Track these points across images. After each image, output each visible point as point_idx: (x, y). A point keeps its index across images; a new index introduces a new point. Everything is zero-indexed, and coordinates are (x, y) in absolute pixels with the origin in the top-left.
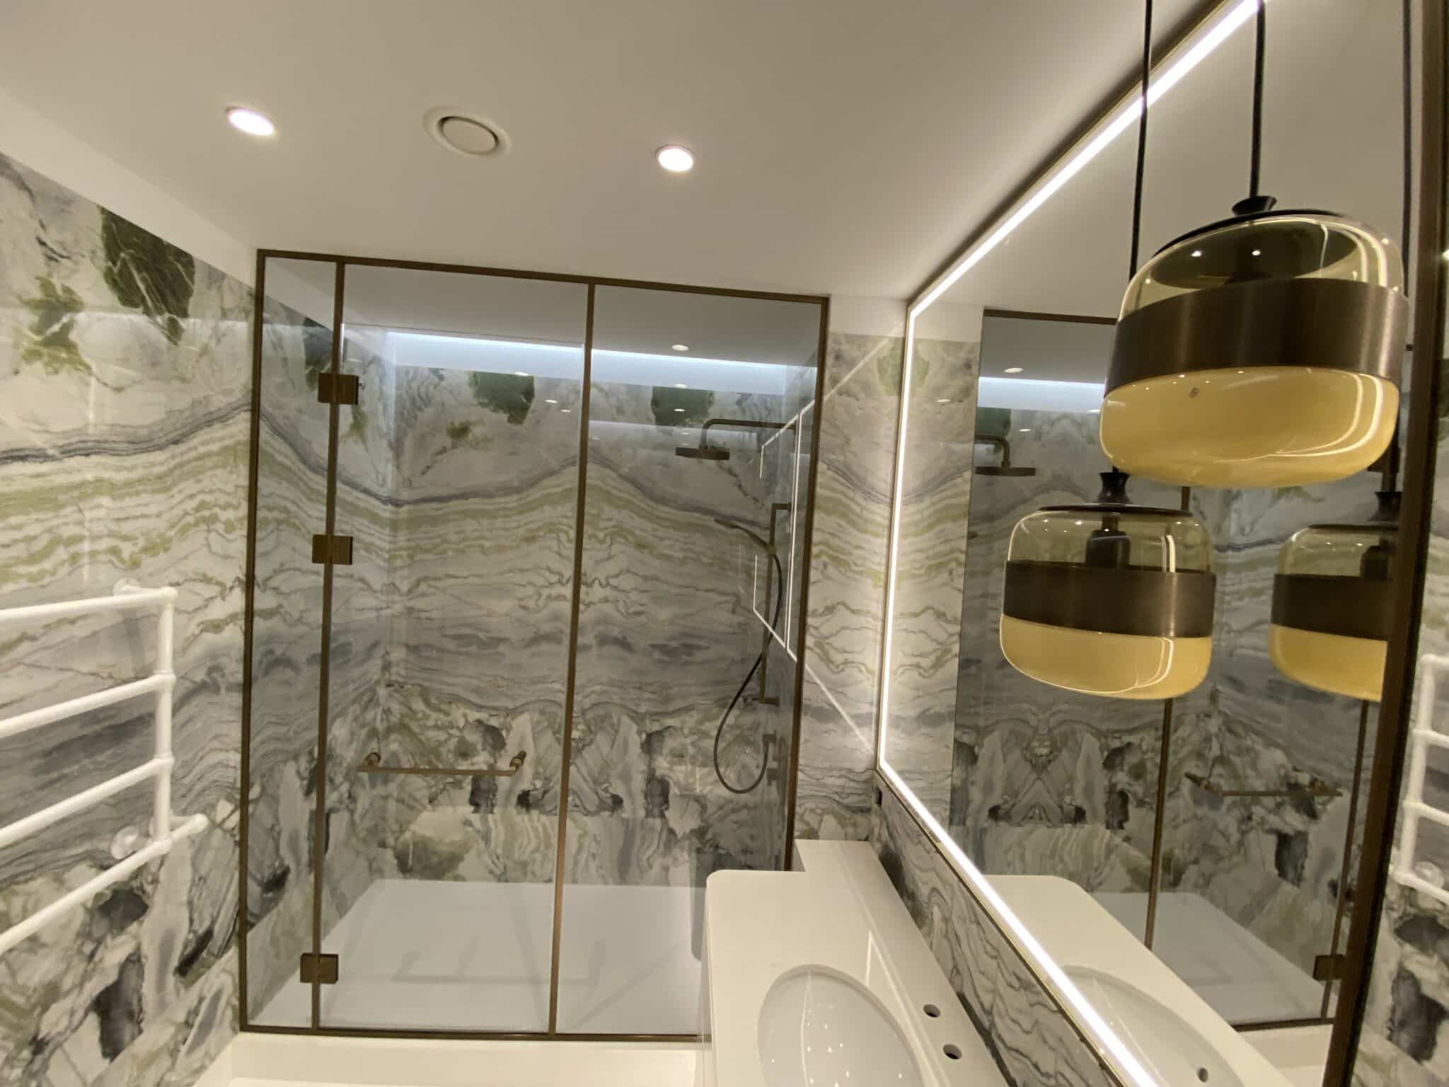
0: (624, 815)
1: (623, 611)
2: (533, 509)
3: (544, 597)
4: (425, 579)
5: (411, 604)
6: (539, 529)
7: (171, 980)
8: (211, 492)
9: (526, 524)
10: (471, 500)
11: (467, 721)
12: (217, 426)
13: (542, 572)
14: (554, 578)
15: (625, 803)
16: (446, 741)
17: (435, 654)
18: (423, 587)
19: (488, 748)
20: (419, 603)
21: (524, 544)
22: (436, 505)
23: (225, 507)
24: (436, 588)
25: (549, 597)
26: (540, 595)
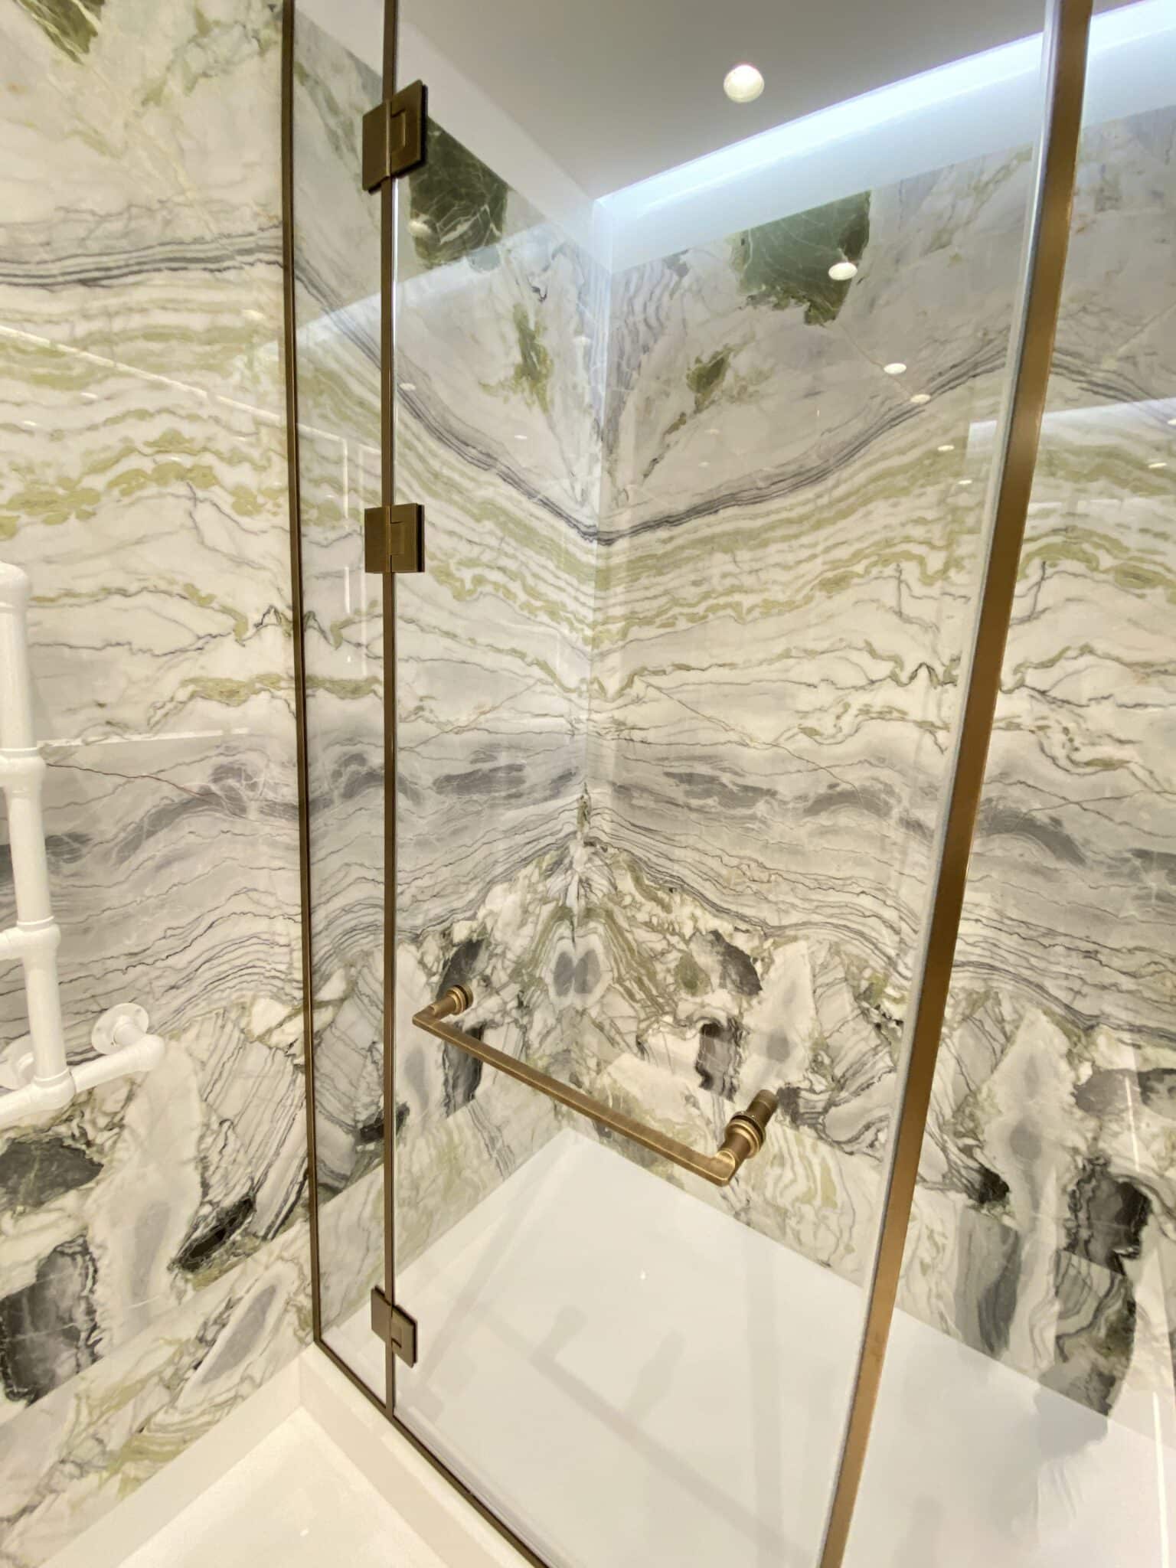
0: (1007, 1221)
1: (1060, 753)
2: (844, 514)
3: (853, 711)
4: (641, 672)
5: (619, 715)
6: (857, 556)
7: (163, 1278)
8: (193, 418)
9: (827, 550)
10: (724, 513)
11: (697, 930)
12: (196, 274)
13: (855, 656)
14: (882, 669)
15: (1011, 1196)
16: (663, 954)
17: (652, 805)
18: (638, 686)
19: (730, 985)
20: (633, 715)
21: (820, 595)
22: (662, 533)
23: (234, 459)
24: (659, 689)
25: (865, 711)
26: (847, 707)
